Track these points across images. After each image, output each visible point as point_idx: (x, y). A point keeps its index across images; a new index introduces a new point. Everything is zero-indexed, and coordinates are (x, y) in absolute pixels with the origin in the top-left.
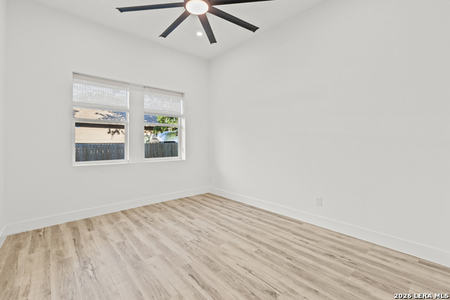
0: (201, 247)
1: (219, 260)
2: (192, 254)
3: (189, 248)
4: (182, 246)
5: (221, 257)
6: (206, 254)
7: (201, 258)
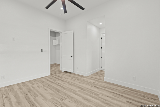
0: (61, 96)
1: (55, 92)
2: (64, 93)
3: (66, 95)
4: (70, 96)
5: (53, 93)
6: (59, 93)
7: (61, 92)
